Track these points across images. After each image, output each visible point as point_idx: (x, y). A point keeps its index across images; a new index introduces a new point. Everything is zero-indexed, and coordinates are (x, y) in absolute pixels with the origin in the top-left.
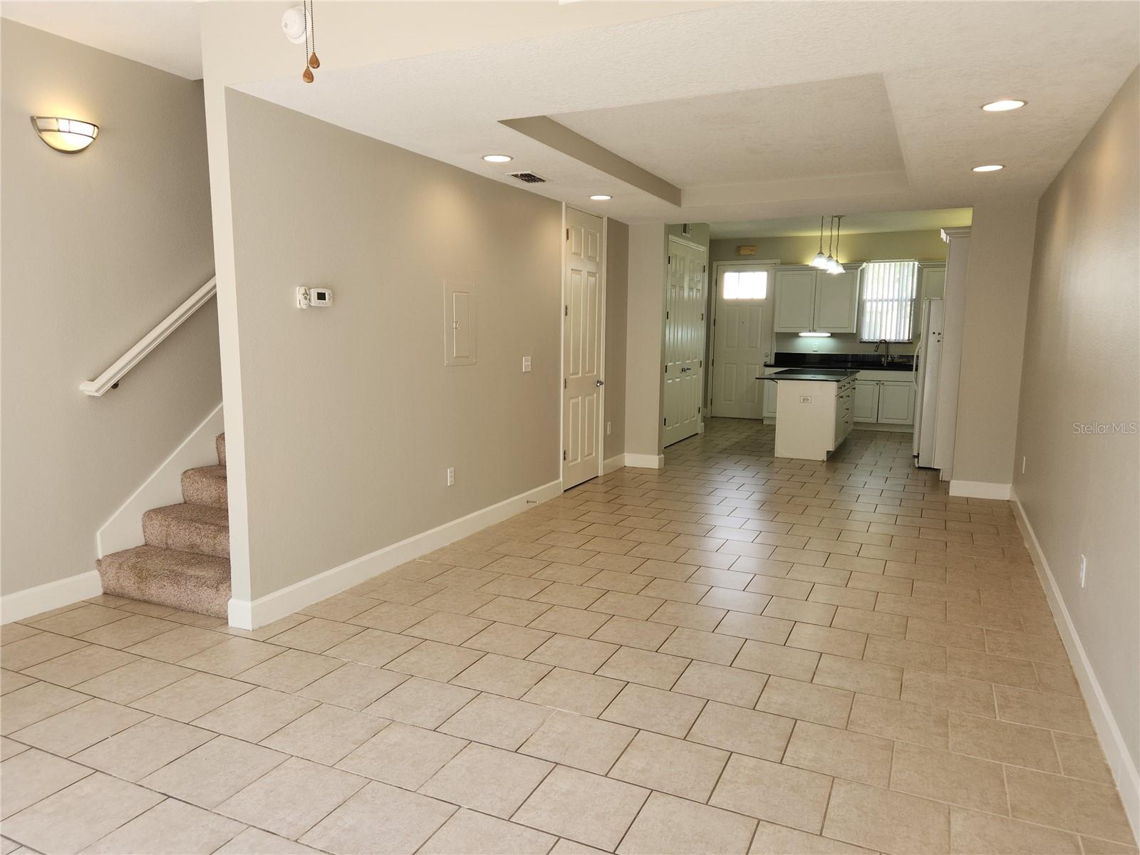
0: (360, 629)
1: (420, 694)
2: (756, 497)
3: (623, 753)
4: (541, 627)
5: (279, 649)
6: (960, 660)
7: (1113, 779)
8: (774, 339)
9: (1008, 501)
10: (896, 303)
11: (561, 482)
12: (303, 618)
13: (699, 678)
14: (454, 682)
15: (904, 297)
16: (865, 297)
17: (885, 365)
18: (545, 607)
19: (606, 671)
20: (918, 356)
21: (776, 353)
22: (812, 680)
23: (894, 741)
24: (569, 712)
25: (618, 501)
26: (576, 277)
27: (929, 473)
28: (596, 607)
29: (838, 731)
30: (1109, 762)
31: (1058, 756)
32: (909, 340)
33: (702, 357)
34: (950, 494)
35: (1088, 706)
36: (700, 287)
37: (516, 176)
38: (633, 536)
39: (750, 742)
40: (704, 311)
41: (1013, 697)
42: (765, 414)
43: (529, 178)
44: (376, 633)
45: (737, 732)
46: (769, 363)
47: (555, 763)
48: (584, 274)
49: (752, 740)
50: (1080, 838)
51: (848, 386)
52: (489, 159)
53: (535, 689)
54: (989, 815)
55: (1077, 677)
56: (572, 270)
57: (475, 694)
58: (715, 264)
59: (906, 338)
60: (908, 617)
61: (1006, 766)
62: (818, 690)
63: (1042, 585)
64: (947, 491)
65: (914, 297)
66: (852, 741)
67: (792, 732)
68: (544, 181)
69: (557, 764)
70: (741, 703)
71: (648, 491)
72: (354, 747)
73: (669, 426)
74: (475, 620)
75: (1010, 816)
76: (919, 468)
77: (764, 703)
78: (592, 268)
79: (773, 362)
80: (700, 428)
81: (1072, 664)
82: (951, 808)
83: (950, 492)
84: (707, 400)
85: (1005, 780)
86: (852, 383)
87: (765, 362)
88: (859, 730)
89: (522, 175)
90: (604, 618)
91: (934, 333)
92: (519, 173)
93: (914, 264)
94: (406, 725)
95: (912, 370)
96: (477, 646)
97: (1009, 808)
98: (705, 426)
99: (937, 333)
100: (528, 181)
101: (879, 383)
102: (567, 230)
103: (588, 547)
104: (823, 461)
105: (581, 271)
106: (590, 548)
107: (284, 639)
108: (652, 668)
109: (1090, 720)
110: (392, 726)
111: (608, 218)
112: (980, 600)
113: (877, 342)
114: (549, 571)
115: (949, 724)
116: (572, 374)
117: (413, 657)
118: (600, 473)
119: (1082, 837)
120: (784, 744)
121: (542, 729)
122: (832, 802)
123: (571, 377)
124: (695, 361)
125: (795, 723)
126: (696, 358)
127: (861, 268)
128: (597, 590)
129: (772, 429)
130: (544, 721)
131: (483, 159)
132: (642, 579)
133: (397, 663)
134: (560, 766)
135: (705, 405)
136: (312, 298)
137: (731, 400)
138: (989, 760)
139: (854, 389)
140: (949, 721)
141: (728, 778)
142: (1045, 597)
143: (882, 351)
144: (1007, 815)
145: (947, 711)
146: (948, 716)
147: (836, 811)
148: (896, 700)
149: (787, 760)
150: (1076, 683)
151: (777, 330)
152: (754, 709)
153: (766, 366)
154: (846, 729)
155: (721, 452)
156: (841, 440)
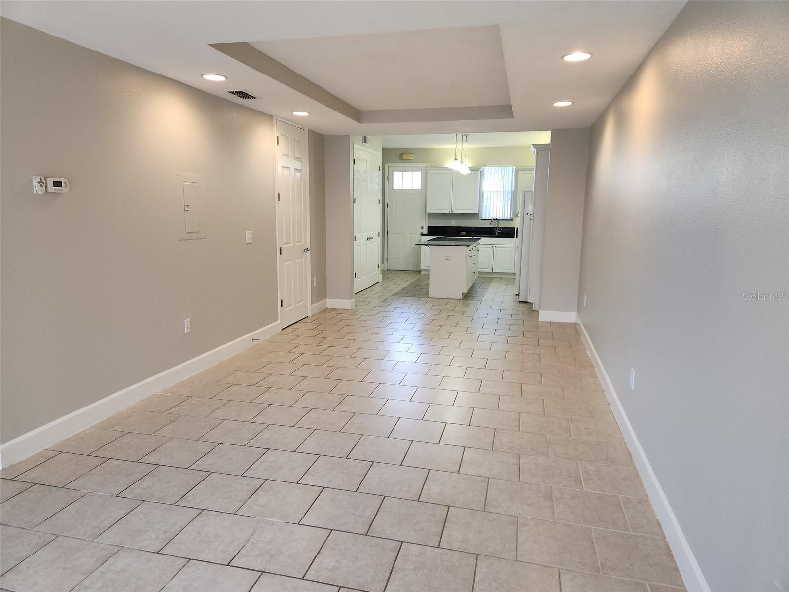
0: (102, 460)
1: (149, 518)
2: (418, 327)
3: (317, 554)
4: (257, 445)
5: (25, 486)
6: (556, 444)
7: (663, 532)
8: (427, 217)
9: (575, 323)
10: (502, 194)
11: (279, 323)
12: (51, 454)
13: (378, 478)
14: (180, 503)
15: (507, 191)
16: (483, 189)
17: (497, 234)
18: (262, 427)
19: (307, 480)
20: (517, 229)
21: (428, 227)
22: (459, 471)
23: (517, 517)
24: (275, 520)
25: (322, 335)
26: (286, 172)
27: (526, 305)
28: (302, 424)
29: (478, 513)
30: (659, 518)
31: (626, 517)
32: (510, 218)
33: (379, 230)
34: (540, 320)
35: (640, 473)
36: (377, 181)
37: (232, 92)
38: (332, 363)
39: (415, 531)
40: (380, 198)
41: (592, 470)
42: (422, 268)
43: (243, 95)
44: (116, 463)
45: (406, 523)
46: (424, 233)
47: (260, 571)
48: (293, 170)
49: (418, 529)
50: (648, 585)
51: (474, 248)
52: (207, 77)
53: (249, 502)
54: (586, 574)
55: (630, 451)
56: (282, 167)
57: (197, 512)
58: (386, 165)
59: (509, 216)
60: (520, 413)
61: (594, 529)
62: (464, 479)
63: (601, 382)
64: (537, 318)
65: (513, 190)
66: (489, 521)
67: (447, 517)
68: (255, 98)
69: (263, 572)
70: (408, 496)
71: (343, 326)
72: (82, 577)
73: (358, 278)
74: (203, 443)
75: (601, 573)
76: (520, 302)
77: (426, 494)
78: (298, 165)
79: (426, 233)
80: (380, 278)
81: (625, 441)
82: (561, 570)
83: (540, 318)
84: (384, 259)
85: (594, 542)
86: (477, 246)
87: (422, 233)
88: (493, 510)
89: (236, 92)
90: (308, 432)
91: (527, 214)
92: (234, 90)
93: (513, 169)
94: (133, 550)
95: (514, 237)
96: (203, 467)
97: (600, 566)
98: (383, 276)
99: (529, 214)
100: (243, 97)
101: (493, 246)
102: (277, 137)
103: (298, 373)
104: (460, 299)
105: (289, 168)
106: (299, 374)
107: (31, 476)
108: (343, 473)
109: (642, 485)
110: (120, 552)
111: (308, 129)
112: (565, 397)
113: (491, 219)
114: (267, 396)
115: (554, 498)
116: (286, 244)
117: (145, 483)
118: (309, 314)
119: (649, 584)
120: (441, 529)
121: (252, 540)
122: (477, 578)
123: (284, 246)
124: (375, 232)
125: (449, 509)
126: (375, 231)
127: (480, 170)
128: (302, 409)
129: (427, 277)
130: (255, 532)
131: (202, 77)
132: (337, 396)
133: (132, 489)
134: (265, 573)
135: (383, 262)
136: (49, 186)
137: (399, 259)
138: (582, 525)
139: (478, 250)
140: (553, 495)
141: (400, 567)
142: (604, 391)
143: (494, 225)
144: (599, 573)
145: (551, 487)
146: (552, 491)
147: (480, 586)
148: (517, 481)
149: (444, 544)
150: (630, 455)
151: (429, 211)
152: (418, 500)
153: (422, 235)
154: (484, 511)
155: (393, 295)
156: (471, 285)
